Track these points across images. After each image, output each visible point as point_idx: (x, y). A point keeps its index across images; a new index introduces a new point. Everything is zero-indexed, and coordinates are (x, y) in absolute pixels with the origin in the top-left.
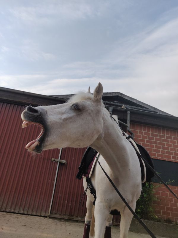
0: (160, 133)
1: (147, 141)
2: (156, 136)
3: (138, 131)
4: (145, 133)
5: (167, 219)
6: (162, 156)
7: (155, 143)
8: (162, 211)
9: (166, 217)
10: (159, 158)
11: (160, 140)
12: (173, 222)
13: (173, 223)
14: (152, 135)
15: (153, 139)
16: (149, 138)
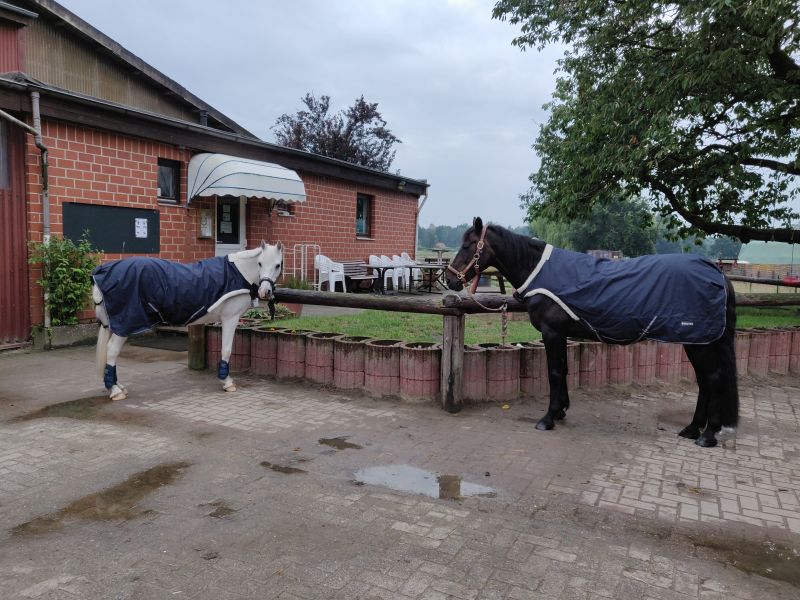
0: (105, 144)
1: (79, 166)
2: (97, 151)
4: (73, 146)
6: (110, 197)
7: (96, 168)
10: (104, 202)
11: (106, 161)
16: (82, 157)
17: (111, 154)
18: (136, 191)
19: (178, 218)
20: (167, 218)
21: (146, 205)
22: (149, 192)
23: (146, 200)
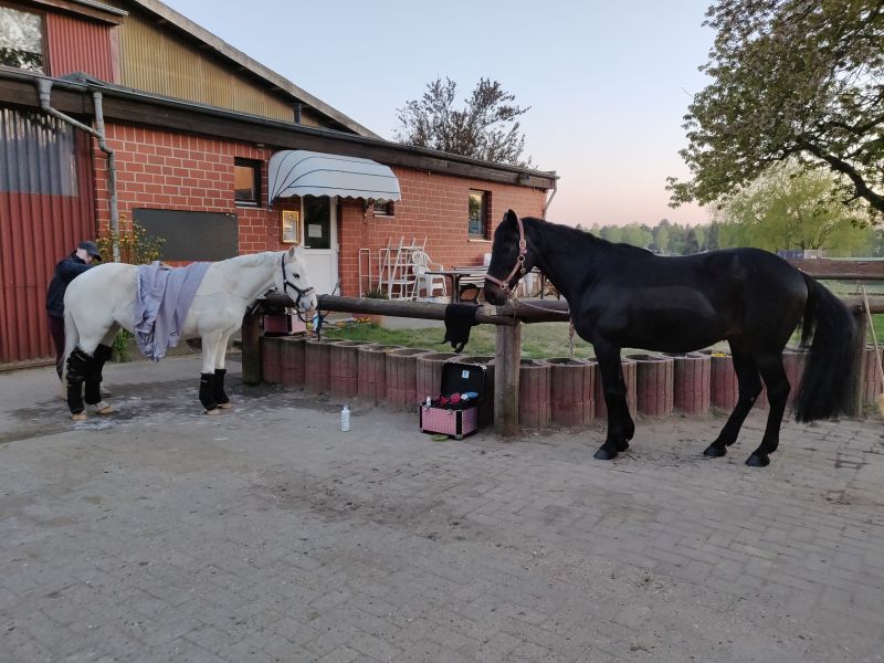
0: (176, 145)
2: (168, 152)
3: (124, 142)
4: (141, 148)
6: (183, 201)
7: (167, 171)
11: (178, 163)
14: (160, 151)
15: (161, 161)
16: (152, 159)
17: (184, 154)
18: (212, 194)
19: (259, 222)
20: (246, 222)
21: (222, 209)
22: (225, 195)
23: (222, 203)
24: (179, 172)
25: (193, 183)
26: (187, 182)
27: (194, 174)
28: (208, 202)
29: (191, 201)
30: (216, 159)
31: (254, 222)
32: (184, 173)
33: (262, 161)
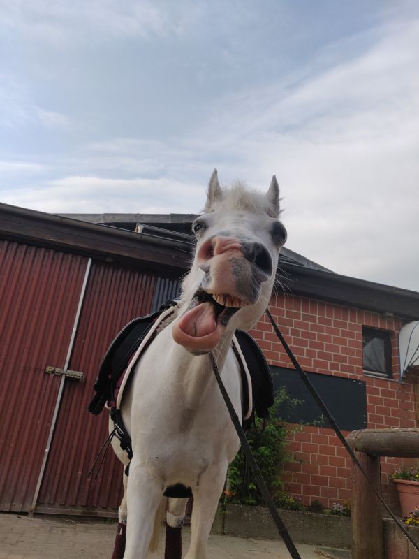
5: (312, 503)
7: (294, 333)
8: (304, 486)
9: (311, 498)
12: (325, 509)
13: (325, 511)
15: (290, 323)
17: (313, 319)
18: (337, 358)
19: (391, 394)
20: (376, 391)
21: (349, 375)
22: (352, 361)
23: (350, 369)
24: (305, 335)
25: (320, 346)
26: (313, 345)
27: (320, 337)
28: (334, 366)
29: (317, 364)
30: (344, 325)
31: (384, 393)
32: (312, 336)
33: (392, 331)
